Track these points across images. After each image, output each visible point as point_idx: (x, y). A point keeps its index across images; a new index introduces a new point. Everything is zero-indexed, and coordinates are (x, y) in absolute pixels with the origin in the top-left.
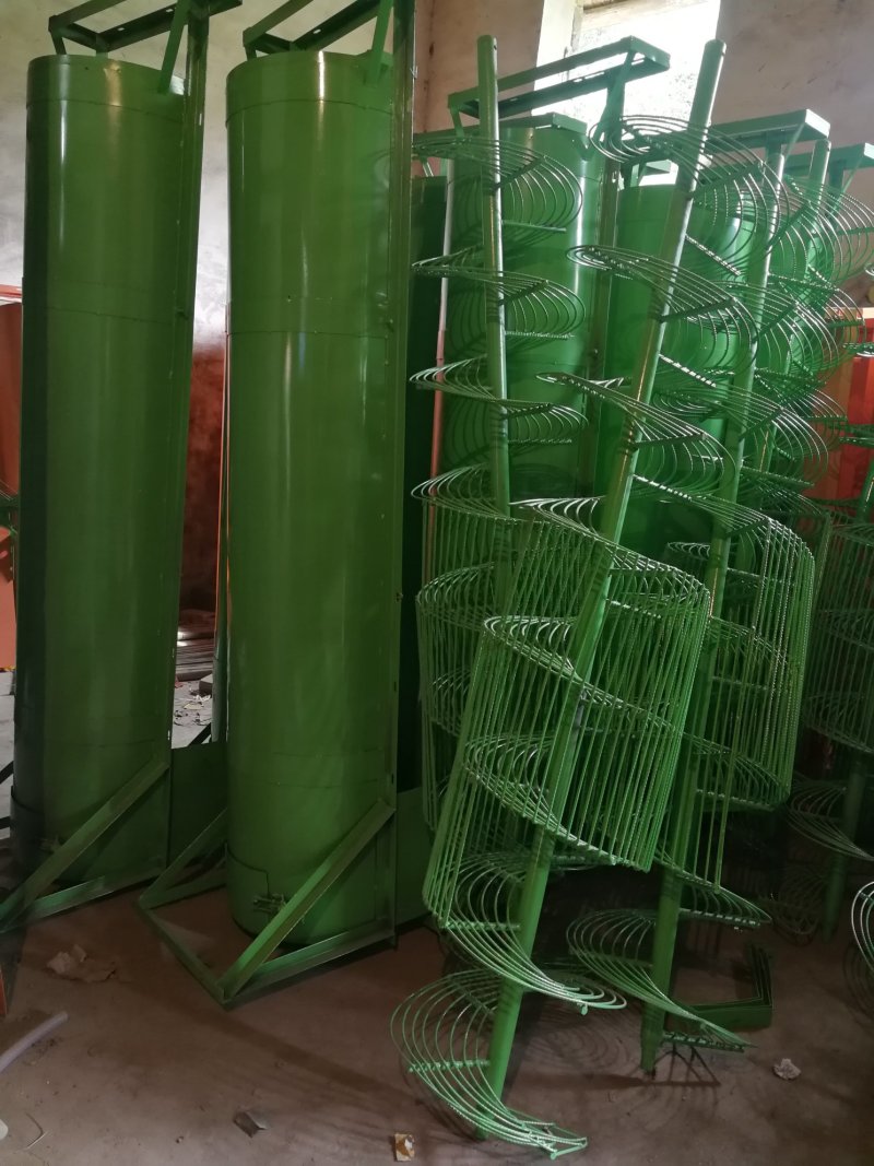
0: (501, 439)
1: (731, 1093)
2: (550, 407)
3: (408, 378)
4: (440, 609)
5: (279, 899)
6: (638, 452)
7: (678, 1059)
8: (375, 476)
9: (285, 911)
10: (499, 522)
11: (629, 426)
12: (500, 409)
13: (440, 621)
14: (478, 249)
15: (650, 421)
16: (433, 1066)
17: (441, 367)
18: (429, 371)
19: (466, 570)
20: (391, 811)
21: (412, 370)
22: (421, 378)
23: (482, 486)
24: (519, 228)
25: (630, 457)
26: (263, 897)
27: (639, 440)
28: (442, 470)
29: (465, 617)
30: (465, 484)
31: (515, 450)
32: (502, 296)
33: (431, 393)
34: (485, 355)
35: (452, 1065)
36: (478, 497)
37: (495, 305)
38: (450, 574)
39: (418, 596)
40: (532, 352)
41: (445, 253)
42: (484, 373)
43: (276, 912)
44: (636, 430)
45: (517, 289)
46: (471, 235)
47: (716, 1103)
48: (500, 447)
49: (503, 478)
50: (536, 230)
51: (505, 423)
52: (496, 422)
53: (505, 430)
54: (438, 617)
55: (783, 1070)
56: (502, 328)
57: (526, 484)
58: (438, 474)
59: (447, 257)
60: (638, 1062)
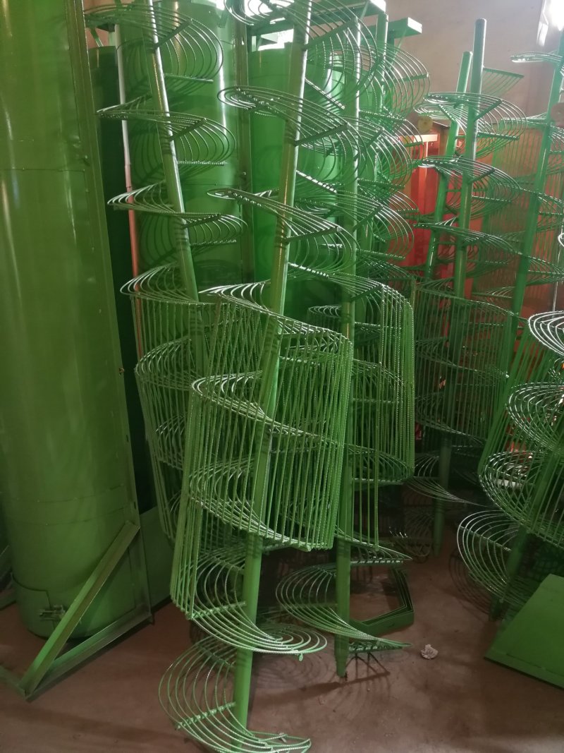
0: (185, 244)
1: (398, 678)
2: (219, 217)
3: (106, 202)
4: (155, 377)
5: (59, 609)
6: (289, 245)
7: (359, 661)
8: (91, 280)
9: (66, 618)
10: (192, 307)
11: (280, 225)
12: (181, 220)
13: (156, 386)
14: (148, 97)
15: (295, 220)
16: (195, 719)
17: (130, 192)
18: (122, 196)
19: (170, 344)
20: (137, 528)
21: (108, 197)
22: (117, 201)
23: (174, 280)
24: (178, 79)
25: (284, 249)
26: (46, 610)
27: (289, 236)
28: (142, 271)
29: (175, 380)
30: (161, 279)
31: (196, 250)
32: (171, 133)
33: (126, 213)
34: (164, 181)
35: (209, 714)
36: (173, 288)
37: (167, 141)
38: (158, 348)
39: (136, 369)
40: (199, 177)
41: (122, 102)
42: (165, 194)
43: (59, 620)
44: (286, 228)
45: (182, 127)
46: (141, 88)
47: (389, 687)
48: (185, 250)
49: (190, 274)
50: (191, 81)
51: (186, 231)
52: (179, 231)
53: (187, 237)
54: (154, 383)
55: (427, 654)
56: (174, 158)
57: (207, 276)
58: (139, 274)
59: (124, 105)
60: (335, 670)
